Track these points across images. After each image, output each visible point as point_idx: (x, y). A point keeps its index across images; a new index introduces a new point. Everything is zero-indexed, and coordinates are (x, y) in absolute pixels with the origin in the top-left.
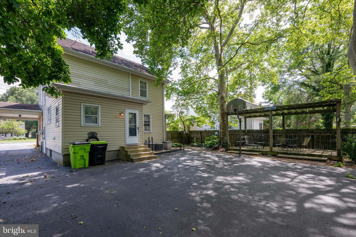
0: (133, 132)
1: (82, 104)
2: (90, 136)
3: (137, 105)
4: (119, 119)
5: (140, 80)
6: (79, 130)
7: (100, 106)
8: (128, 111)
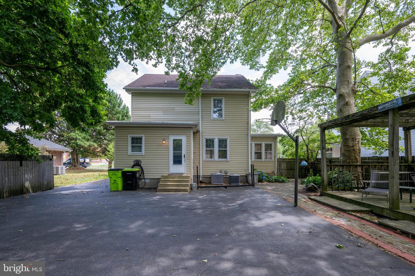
0: (178, 160)
1: (129, 135)
2: (135, 163)
3: (183, 130)
4: (163, 147)
5: (213, 98)
6: (127, 158)
7: (144, 135)
8: (172, 138)
